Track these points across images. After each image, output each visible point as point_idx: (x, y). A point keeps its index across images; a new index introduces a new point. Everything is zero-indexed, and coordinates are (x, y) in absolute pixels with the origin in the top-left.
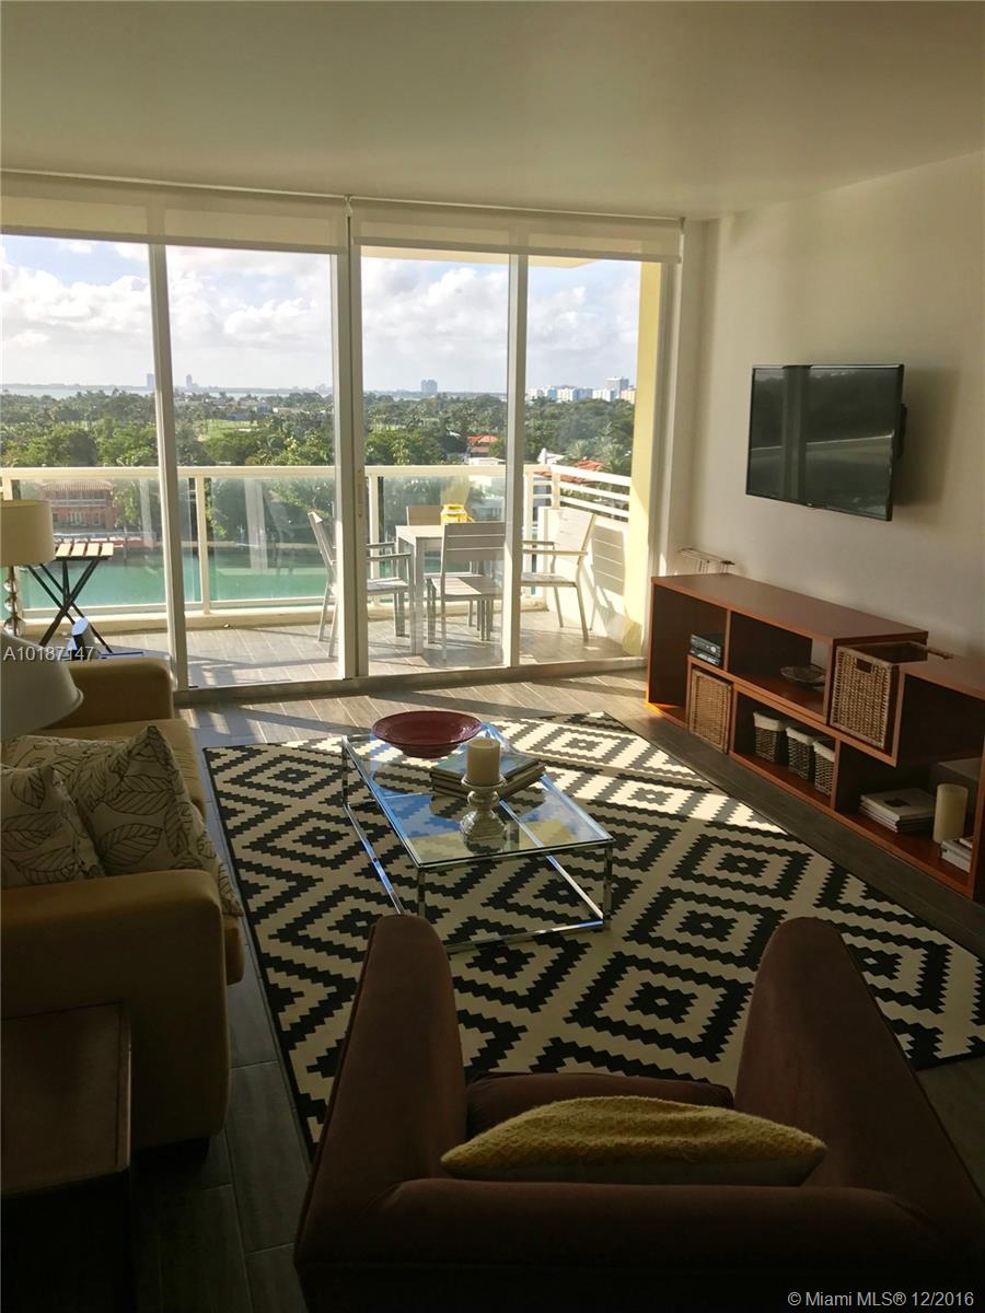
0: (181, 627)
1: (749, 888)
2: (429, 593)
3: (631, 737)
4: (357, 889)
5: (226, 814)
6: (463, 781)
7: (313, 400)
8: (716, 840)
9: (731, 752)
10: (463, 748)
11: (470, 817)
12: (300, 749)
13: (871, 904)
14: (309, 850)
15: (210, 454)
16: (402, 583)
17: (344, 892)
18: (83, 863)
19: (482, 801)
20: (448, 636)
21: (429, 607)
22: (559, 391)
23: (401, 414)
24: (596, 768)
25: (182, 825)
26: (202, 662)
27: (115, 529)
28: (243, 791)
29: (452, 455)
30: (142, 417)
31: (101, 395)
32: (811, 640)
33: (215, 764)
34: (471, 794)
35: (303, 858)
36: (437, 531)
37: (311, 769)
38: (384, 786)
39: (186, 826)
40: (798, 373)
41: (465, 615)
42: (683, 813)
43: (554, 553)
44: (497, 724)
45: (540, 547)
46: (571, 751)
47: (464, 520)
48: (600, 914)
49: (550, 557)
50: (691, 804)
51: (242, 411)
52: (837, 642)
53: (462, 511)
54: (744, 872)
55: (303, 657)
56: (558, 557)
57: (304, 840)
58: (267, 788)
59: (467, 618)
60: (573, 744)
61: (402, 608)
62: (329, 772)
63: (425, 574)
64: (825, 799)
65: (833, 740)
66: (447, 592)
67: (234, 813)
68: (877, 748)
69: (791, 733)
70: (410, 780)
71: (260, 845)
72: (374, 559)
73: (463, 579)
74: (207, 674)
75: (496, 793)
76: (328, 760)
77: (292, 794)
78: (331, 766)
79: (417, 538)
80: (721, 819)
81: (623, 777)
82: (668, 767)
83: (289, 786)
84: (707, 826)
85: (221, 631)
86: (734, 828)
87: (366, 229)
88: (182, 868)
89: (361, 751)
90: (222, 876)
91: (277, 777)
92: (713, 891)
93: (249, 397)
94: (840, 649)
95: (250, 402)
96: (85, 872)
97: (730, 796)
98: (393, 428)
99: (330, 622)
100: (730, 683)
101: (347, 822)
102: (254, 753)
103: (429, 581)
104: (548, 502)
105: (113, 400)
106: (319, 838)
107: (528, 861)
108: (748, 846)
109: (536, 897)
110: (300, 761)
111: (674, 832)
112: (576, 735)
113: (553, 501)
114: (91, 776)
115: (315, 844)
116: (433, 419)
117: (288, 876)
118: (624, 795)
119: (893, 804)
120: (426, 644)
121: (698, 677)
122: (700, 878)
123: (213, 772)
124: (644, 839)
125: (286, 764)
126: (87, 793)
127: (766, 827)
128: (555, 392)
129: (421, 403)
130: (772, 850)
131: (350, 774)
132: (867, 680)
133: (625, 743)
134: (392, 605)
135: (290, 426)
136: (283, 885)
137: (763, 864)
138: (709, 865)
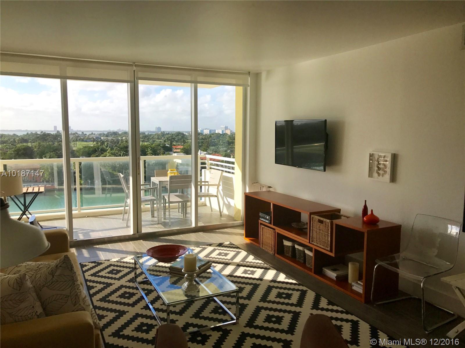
0: (71, 217)
1: (287, 304)
2: (163, 201)
3: (240, 250)
4: (142, 314)
5: (89, 288)
6: (183, 271)
7: (116, 134)
8: (273, 287)
9: (276, 254)
10: (181, 258)
11: (186, 284)
12: (117, 262)
13: (330, 307)
14: (122, 300)
15: (78, 154)
16: (154, 198)
17: (137, 316)
18: (37, 312)
19: (190, 278)
20: (171, 217)
21: (163, 206)
22: (204, 130)
23: (148, 139)
24: (228, 263)
25: (77, 294)
26: (78, 230)
27: (40, 182)
28: (96, 279)
29: (167, 152)
30: (52, 141)
31: (36, 134)
32: (301, 213)
33: (84, 269)
34: (186, 275)
35: (121, 303)
36: (167, 179)
37: (122, 269)
38: (150, 274)
39: (79, 294)
40: (289, 123)
41: (177, 208)
42: (261, 278)
43: (209, 185)
44: (191, 248)
45: (203, 183)
46: (219, 257)
47: (176, 175)
48: (235, 318)
49: (207, 187)
50: (264, 274)
51: (90, 139)
52: (311, 214)
53: (175, 171)
54: (285, 298)
55: (116, 227)
56: (210, 187)
57: (121, 296)
58: (105, 277)
59: (177, 210)
60: (220, 254)
61: (153, 207)
62: (128, 270)
63: (162, 194)
64: (310, 270)
65: (312, 248)
66: (171, 200)
67: (93, 287)
68: (327, 250)
69: (297, 246)
70: (160, 271)
71: (103, 300)
72: (142, 189)
73: (176, 196)
74: (80, 235)
75: (195, 274)
76: (128, 265)
77: (115, 279)
78: (129, 268)
79: (159, 182)
80: (275, 279)
81: (239, 265)
82: (254, 261)
83: (114, 276)
84: (270, 282)
85: (85, 218)
86: (279, 282)
87: (140, 75)
88: (77, 311)
89: (141, 261)
90: (92, 313)
91: (109, 273)
92: (275, 306)
93: (92, 134)
94: (312, 216)
95: (93, 136)
96: (37, 315)
97: (277, 270)
98: (146, 143)
99: (127, 213)
100: (274, 229)
101: (137, 289)
102: (99, 264)
103: (164, 196)
104: (205, 168)
105: (41, 135)
106: (126, 295)
107: (206, 299)
108: (285, 289)
109: (210, 313)
110: (117, 266)
111: (259, 285)
112: (220, 251)
113: (207, 167)
114: (41, 276)
115: (125, 298)
116: (160, 140)
117: (115, 311)
118: (240, 272)
119: (334, 270)
120: (163, 220)
121: (263, 228)
122: (269, 302)
123: (84, 272)
124: (248, 288)
125: (112, 268)
126: (38, 284)
127: (291, 281)
128: (203, 131)
129: (155, 135)
130: (293, 290)
131: (137, 270)
132: (322, 226)
133: (238, 253)
134: (150, 206)
135: (108, 143)
136: (113, 315)
137: (291, 295)
138: (272, 296)
